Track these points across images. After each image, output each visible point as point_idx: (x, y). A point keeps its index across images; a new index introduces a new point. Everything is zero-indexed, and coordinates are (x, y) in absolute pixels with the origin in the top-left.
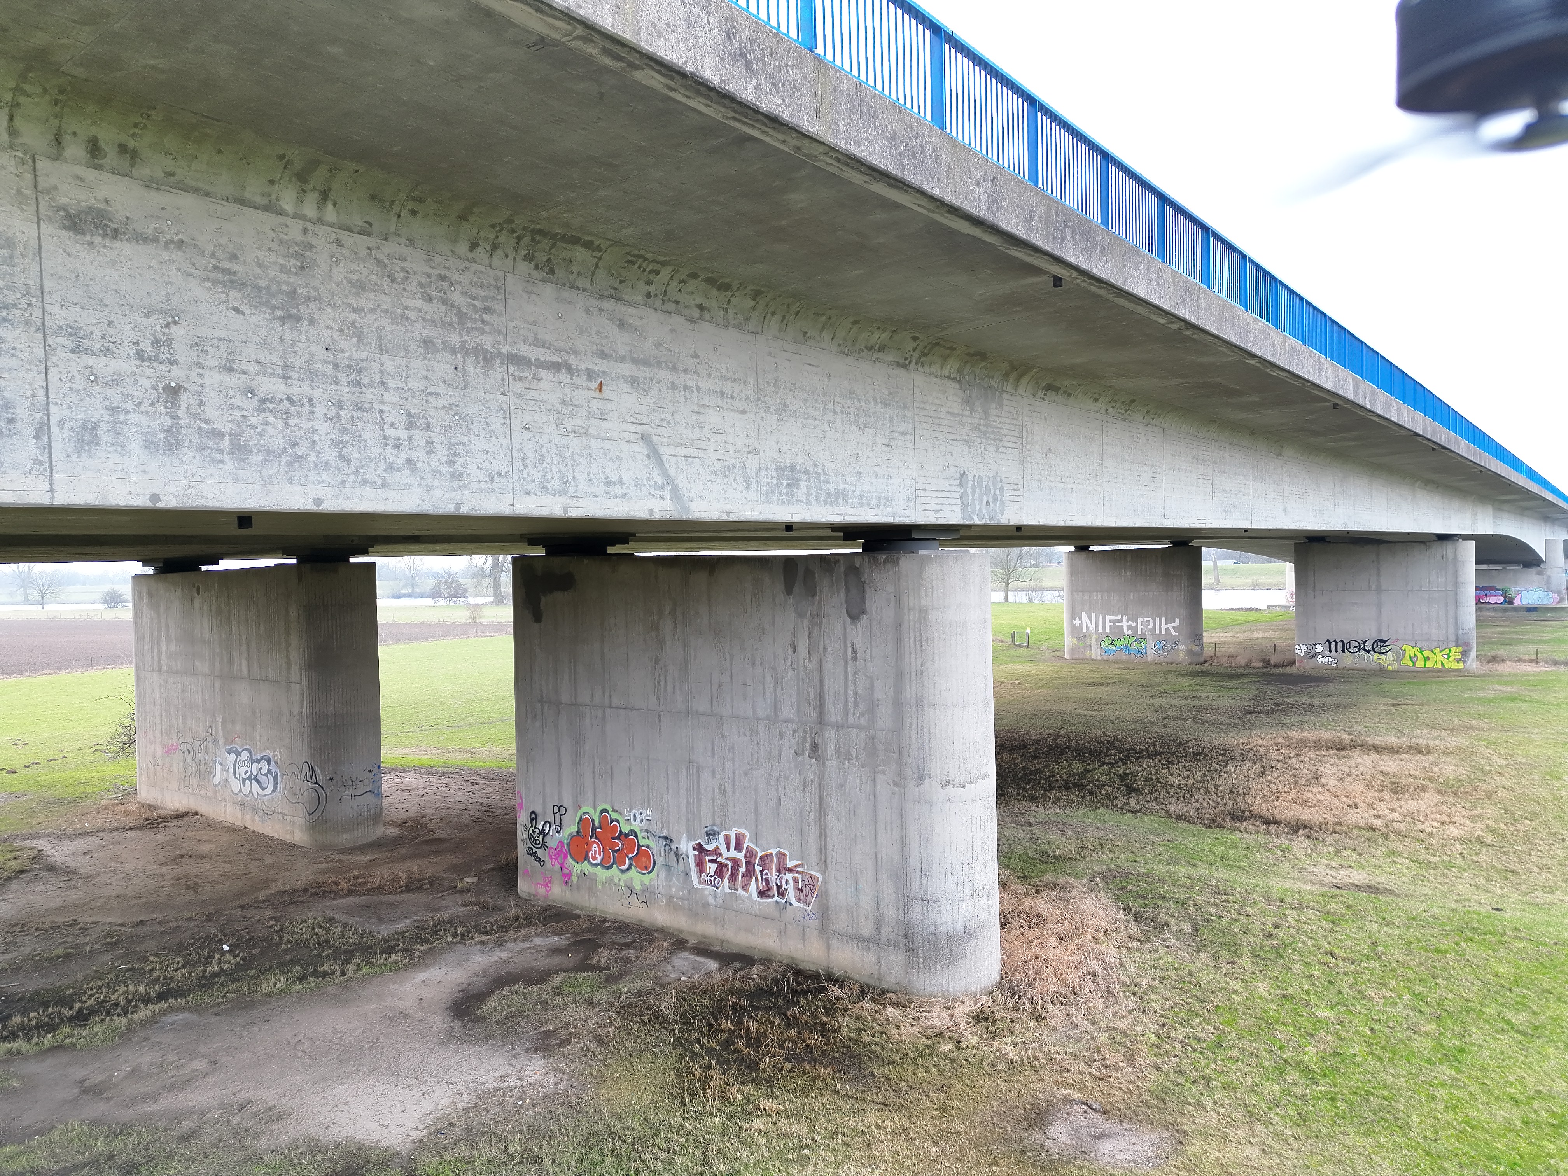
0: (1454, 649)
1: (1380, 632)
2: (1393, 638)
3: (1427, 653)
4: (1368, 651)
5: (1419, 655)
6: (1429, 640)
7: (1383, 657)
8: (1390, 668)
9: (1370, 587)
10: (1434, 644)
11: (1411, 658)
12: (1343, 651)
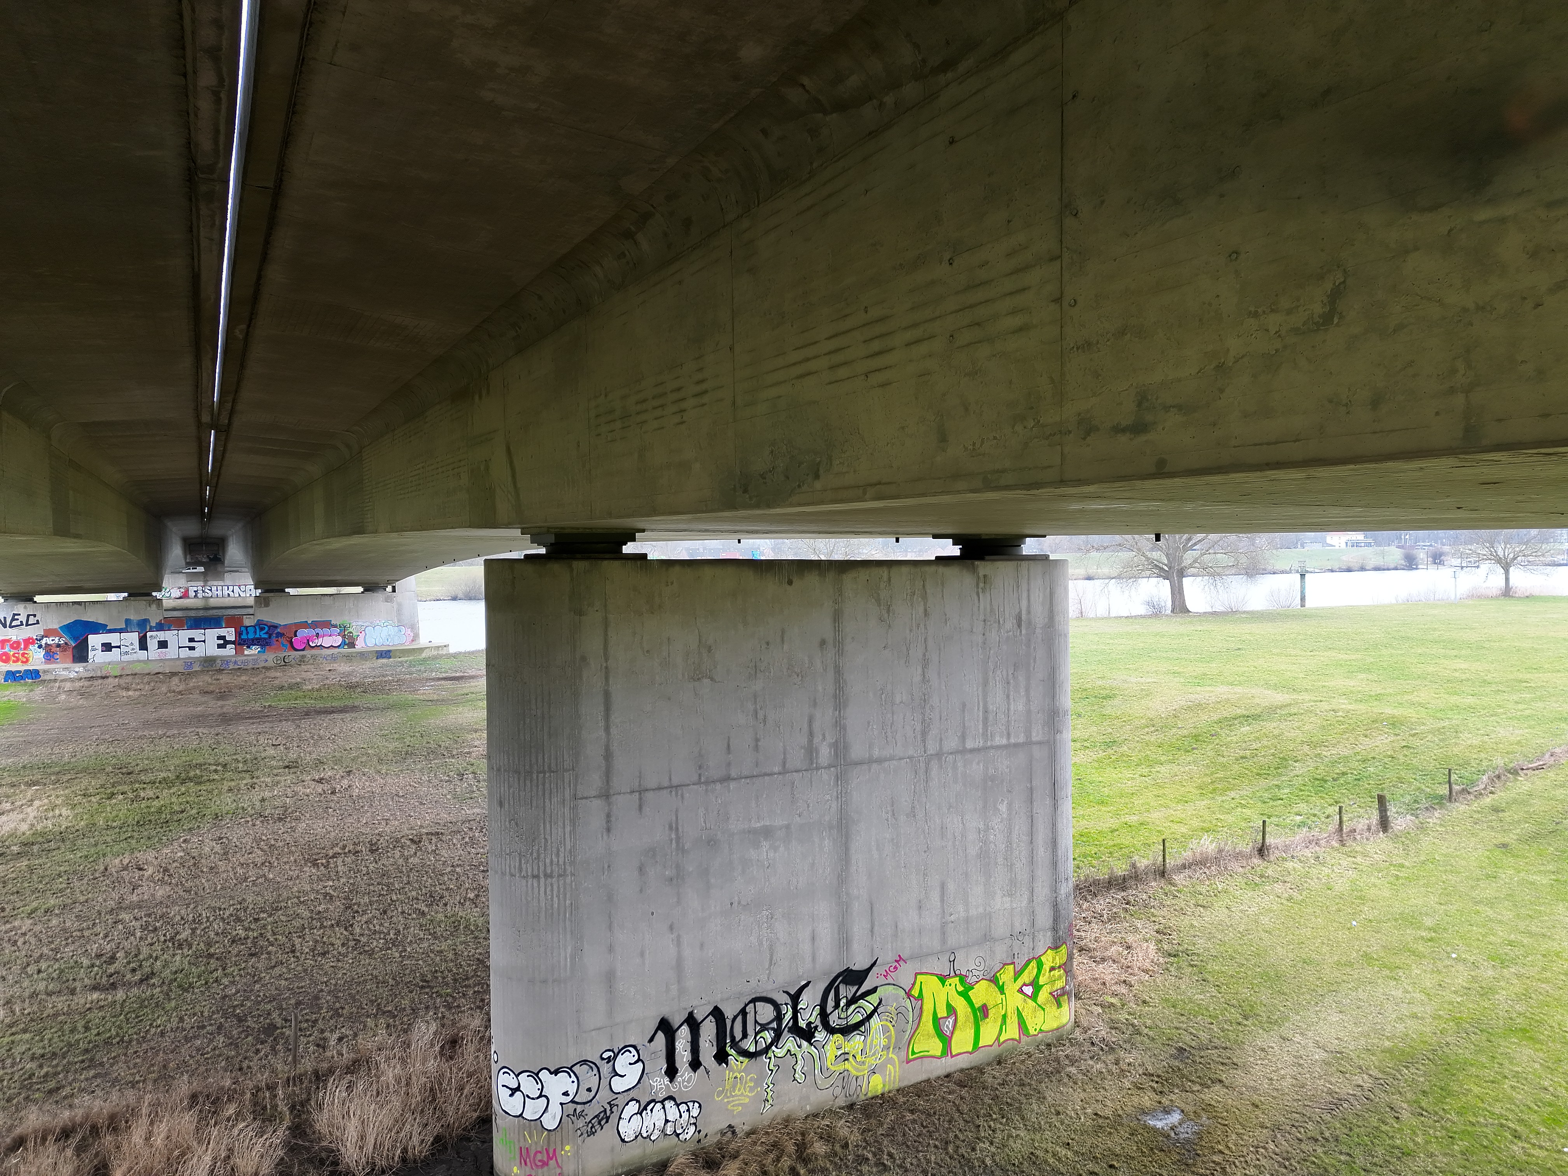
0: (1049, 959)
1: (844, 942)
2: (886, 957)
4: (807, 1034)
5: (960, 1005)
6: (987, 938)
7: (856, 1041)
8: (877, 1085)
9: (811, 751)
10: (1001, 952)
11: (937, 1022)
12: (721, 1057)
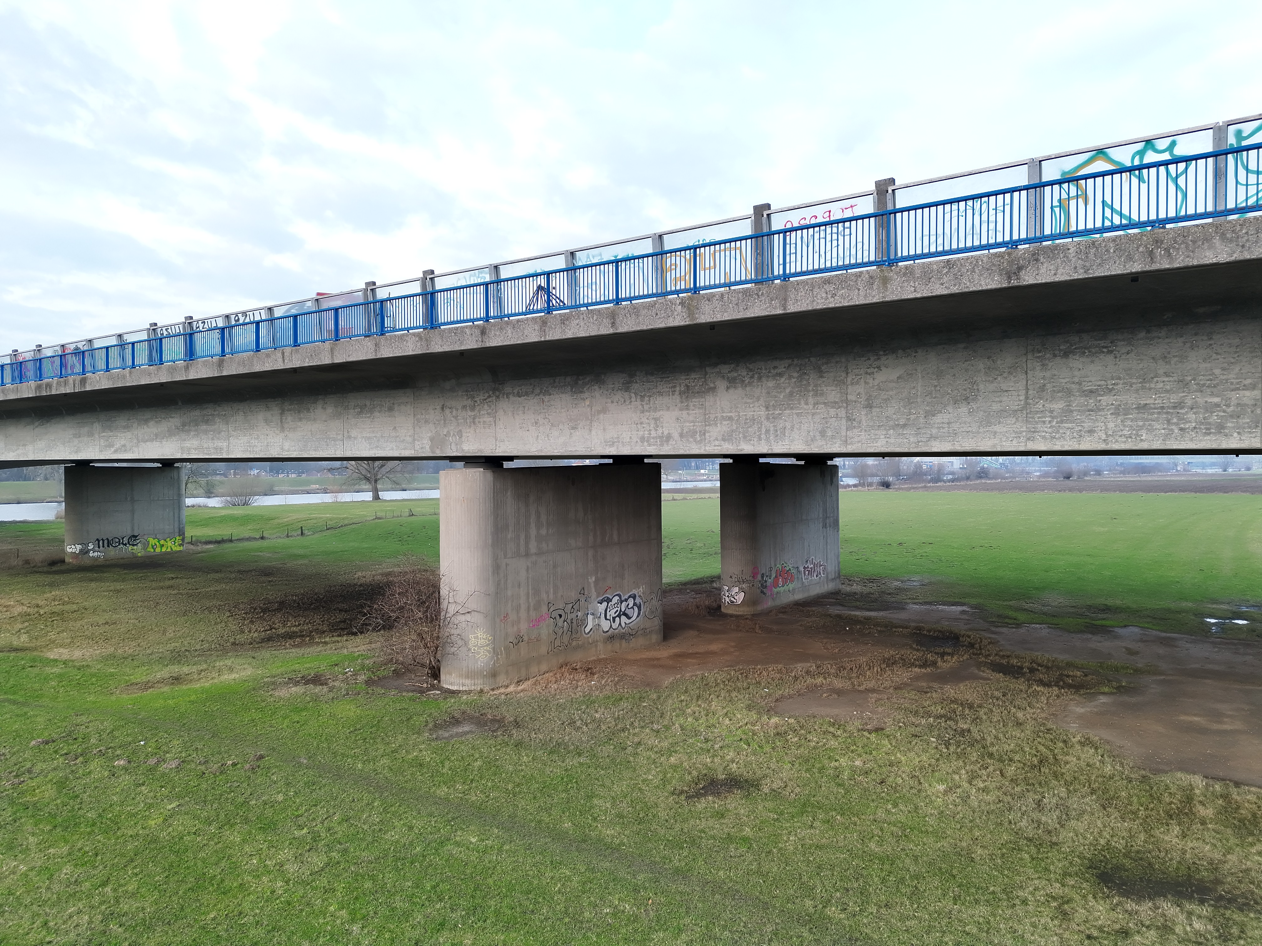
0: (178, 538)
1: (132, 530)
2: (142, 534)
3: (162, 542)
4: (125, 545)
5: (158, 544)
6: (162, 533)
7: (135, 547)
8: (139, 555)
9: (126, 498)
10: (166, 535)
11: (153, 547)
12: (108, 546)
